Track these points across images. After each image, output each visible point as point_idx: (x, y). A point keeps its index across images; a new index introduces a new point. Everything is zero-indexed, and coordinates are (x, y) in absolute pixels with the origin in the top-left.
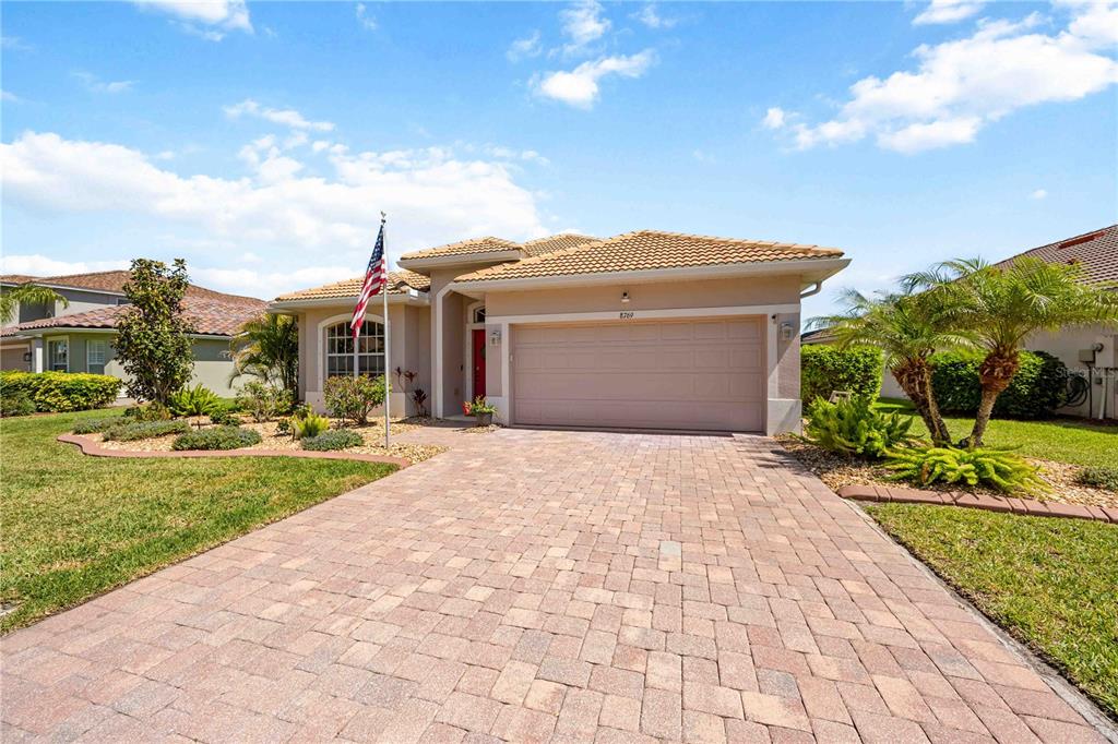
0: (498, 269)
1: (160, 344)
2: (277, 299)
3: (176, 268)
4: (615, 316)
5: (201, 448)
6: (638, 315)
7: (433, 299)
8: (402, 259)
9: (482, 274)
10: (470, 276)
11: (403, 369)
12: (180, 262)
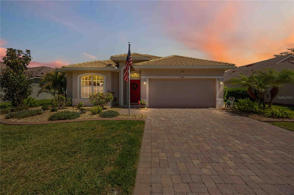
0: (145, 62)
1: (22, 81)
2: (62, 67)
3: (26, 53)
4: (179, 77)
5: (63, 119)
6: (185, 77)
7: (120, 70)
8: (111, 57)
9: (141, 63)
10: (137, 64)
11: (110, 91)
12: (28, 51)
